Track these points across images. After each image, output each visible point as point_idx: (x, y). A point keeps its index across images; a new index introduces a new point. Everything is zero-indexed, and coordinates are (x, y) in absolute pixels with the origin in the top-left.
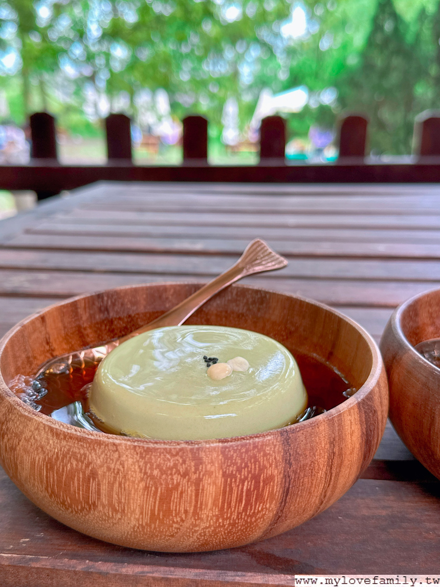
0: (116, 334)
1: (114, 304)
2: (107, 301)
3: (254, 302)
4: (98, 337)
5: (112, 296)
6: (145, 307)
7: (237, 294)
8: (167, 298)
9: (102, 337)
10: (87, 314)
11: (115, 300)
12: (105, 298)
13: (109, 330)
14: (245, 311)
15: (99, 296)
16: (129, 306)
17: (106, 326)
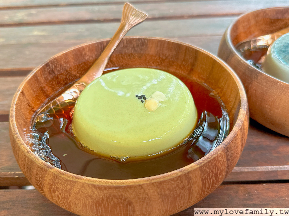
0: (62, 84)
1: (56, 67)
2: (52, 66)
3: (138, 46)
4: (53, 90)
5: (54, 62)
6: (74, 63)
7: (127, 43)
8: (85, 54)
9: (55, 89)
10: (44, 78)
11: (56, 64)
12: (51, 65)
13: (57, 83)
14: (133, 52)
15: (47, 65)
16: (65, 65)
17: (55, 81)
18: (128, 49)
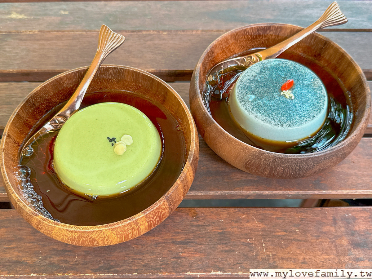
0: (43, 112)
1: (36, 100)
2: (32, 101)
4: (35, 119)
5: (34, 97)
6: (53, 92)
8: (64, 83)
9: (37, 118)
10: (25, 113)
11: (36, 98)
12: (31, 100)
13: (39, 112)
15: (28, 101)
16: (44, 96)
17: (36, 112)
18: (105, 75)
